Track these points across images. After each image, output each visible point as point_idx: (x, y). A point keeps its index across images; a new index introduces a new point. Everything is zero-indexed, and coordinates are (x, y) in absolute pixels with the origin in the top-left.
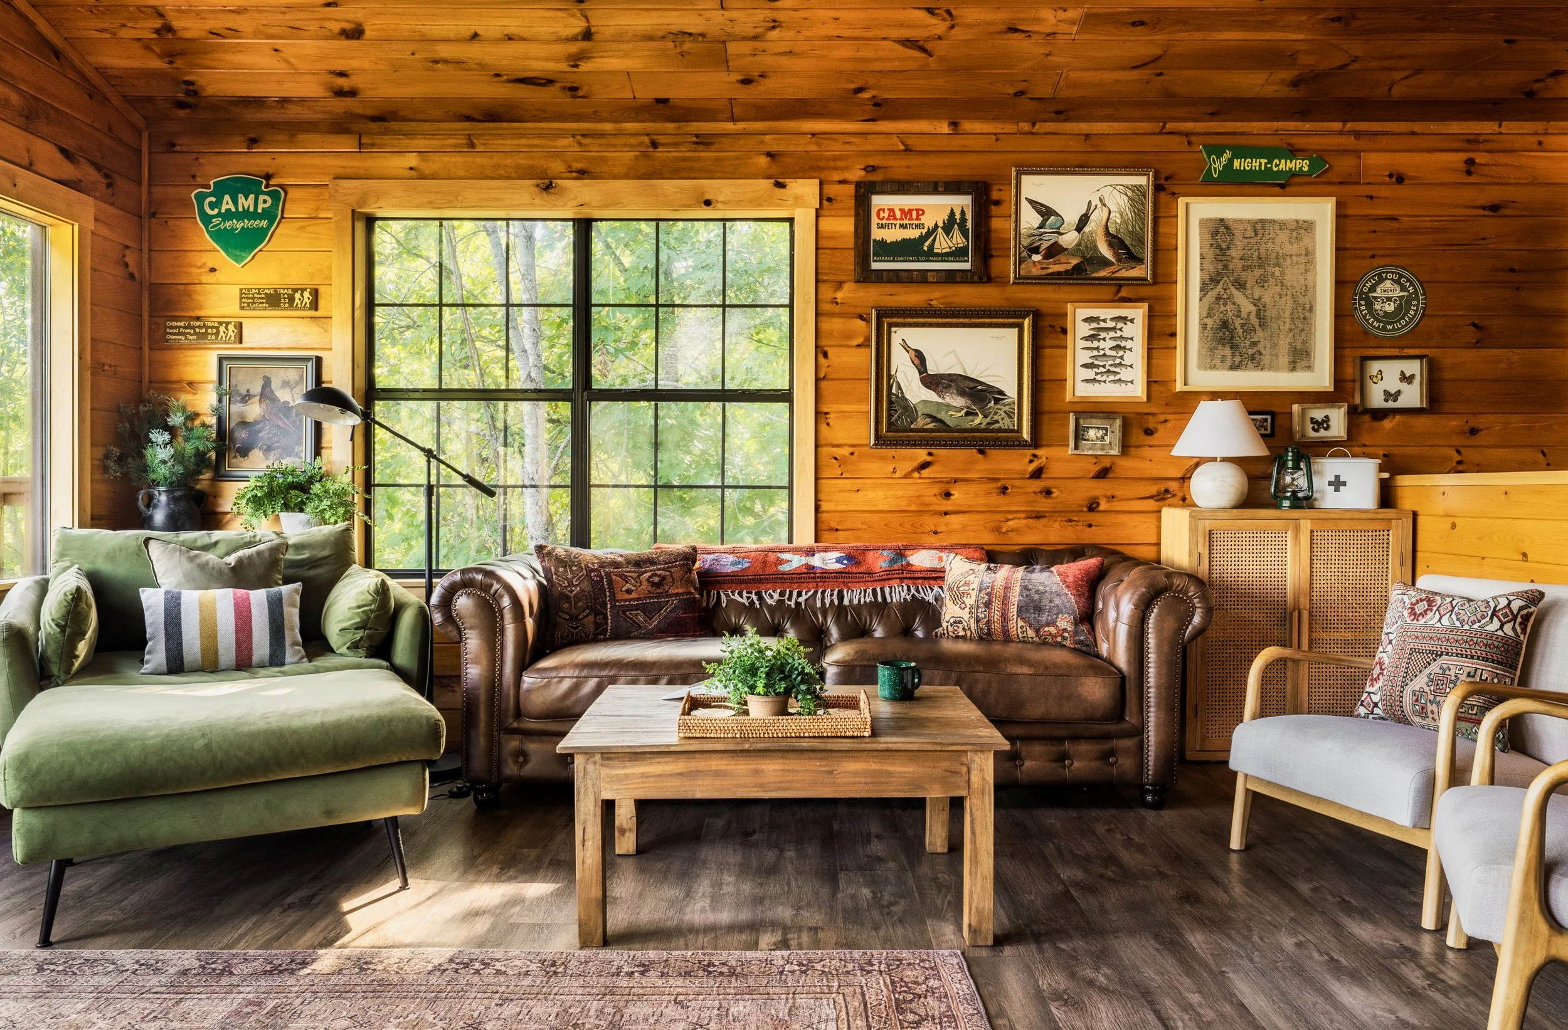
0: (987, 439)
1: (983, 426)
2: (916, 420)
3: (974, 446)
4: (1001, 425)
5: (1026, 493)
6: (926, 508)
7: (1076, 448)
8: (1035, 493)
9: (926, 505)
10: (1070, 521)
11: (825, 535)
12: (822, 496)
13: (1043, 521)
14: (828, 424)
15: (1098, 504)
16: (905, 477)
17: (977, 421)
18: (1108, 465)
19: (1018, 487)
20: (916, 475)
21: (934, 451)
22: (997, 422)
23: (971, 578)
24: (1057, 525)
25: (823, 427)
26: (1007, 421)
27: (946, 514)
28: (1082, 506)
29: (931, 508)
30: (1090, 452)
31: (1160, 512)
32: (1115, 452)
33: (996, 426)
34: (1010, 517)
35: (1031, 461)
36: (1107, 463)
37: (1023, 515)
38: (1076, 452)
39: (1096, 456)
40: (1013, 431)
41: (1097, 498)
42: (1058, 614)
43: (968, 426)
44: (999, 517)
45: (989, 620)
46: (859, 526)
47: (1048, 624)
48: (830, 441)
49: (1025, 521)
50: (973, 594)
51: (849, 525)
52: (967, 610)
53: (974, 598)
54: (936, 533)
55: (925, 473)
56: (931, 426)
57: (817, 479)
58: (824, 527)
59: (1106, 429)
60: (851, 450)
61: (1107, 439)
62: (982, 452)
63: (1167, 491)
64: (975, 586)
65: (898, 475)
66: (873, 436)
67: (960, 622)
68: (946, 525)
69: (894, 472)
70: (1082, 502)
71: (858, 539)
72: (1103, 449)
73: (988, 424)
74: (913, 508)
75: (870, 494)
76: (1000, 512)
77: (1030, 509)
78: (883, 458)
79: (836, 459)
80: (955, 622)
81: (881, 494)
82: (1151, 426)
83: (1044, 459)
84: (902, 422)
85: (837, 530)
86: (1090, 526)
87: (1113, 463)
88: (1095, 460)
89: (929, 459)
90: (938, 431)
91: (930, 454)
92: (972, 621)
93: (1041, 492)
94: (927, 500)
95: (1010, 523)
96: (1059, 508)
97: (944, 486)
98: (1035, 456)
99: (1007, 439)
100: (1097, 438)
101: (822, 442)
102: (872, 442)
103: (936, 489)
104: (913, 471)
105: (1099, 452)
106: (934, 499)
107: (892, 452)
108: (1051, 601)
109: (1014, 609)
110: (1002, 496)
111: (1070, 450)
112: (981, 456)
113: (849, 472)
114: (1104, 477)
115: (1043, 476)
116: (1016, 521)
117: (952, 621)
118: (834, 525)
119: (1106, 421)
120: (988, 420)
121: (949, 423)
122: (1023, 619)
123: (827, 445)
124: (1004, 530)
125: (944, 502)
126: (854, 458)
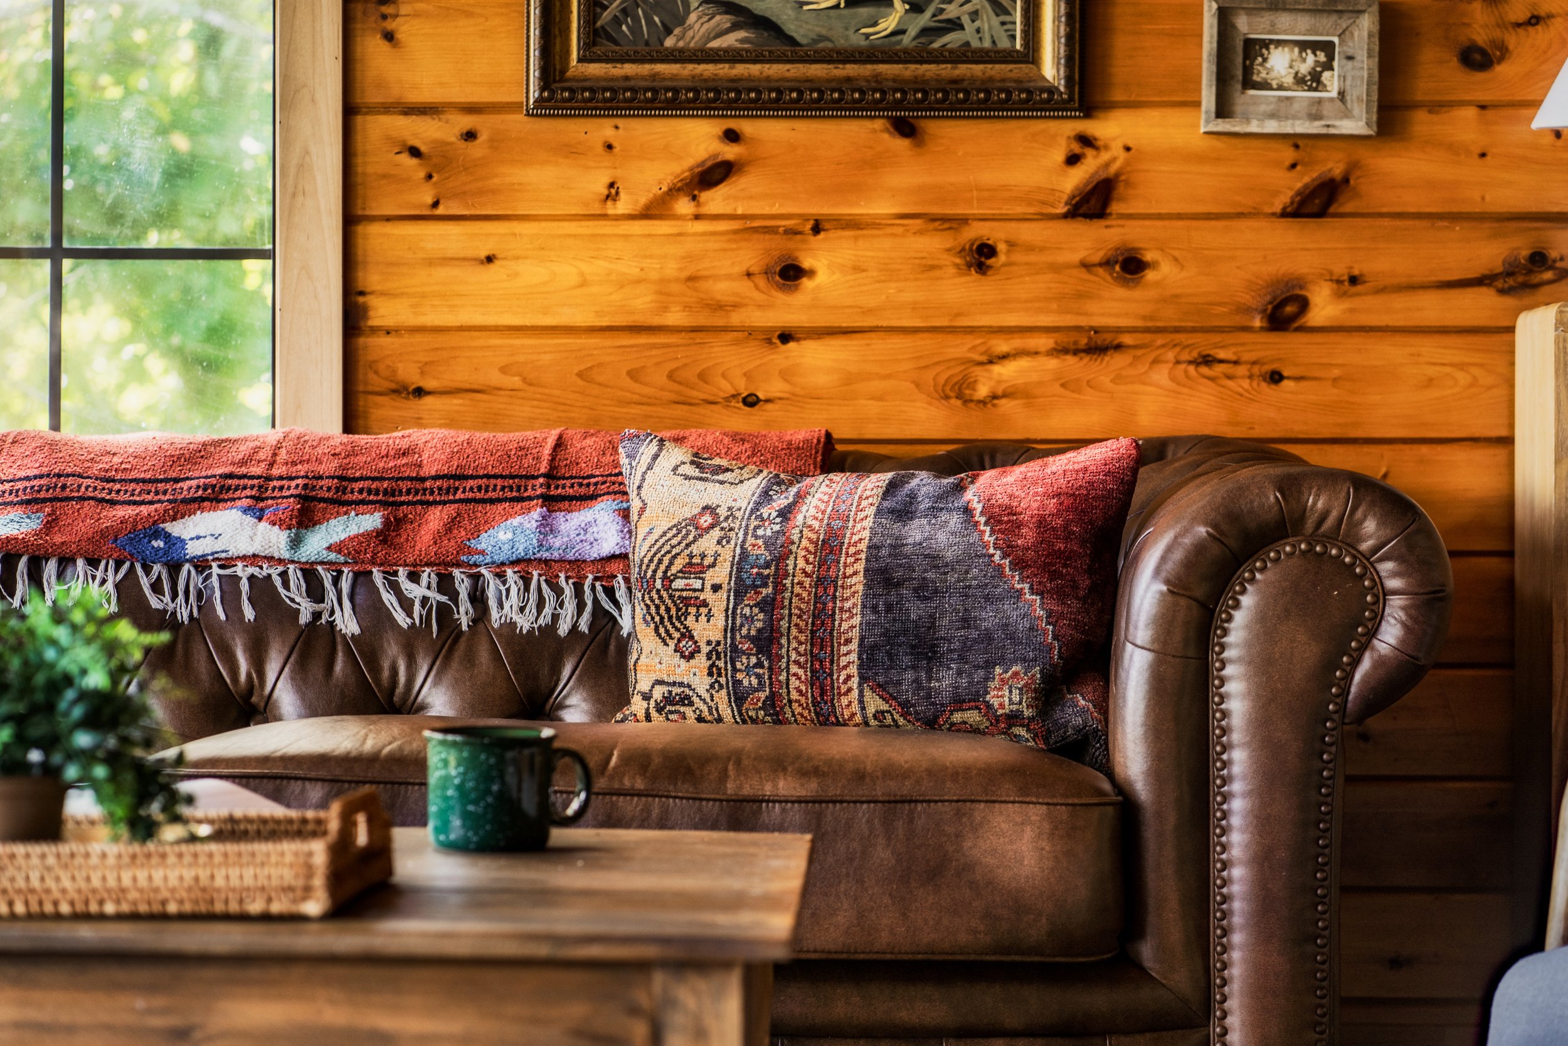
0: (921, 85)
1: (907, 40)
2: (681, 21)
3: (876, 106)
4: (968, 35)
5: (1055, 268)
6: (718, 321)
7: (1223, 110)
8: (1086, 265)
9: (719, 307)
10: (1207, 360)
11: (382, 408)
12: (370, 278)
13: (1116, 362)
14: (389, 37)
15: (1304, 304)
16: (647, 214)
17: (889, 23)
18: (1338, 171)
19: (1030, 248)
20: (684, 206)
21: (747, 127)
22: (955, 25)
23: (708, 544)
24: (1161, 375)
25: (372, 47)
26: (989, 22)
27: (786, 337)
28: (1247, 310)
29: (736, 319)
30: (1271, 127)
31: (1511, 330)
32: (1356, 125)
33: (952, 39)
34: (1002, 346)
35: (1073, 160)
36: (1333, 165)
37: (1044, 342)
38: (1223, 126)
39: (1295, 141)
40: (1008, 57)
41: (1300, 282)
42: (989, 665)
43: (856, 40)
44: (961, 348)
45: (773, 697)
46: (495, 378)
47: (959, 703)
48: (395, 93)
49: (1053, 363)
50: (718, 603)
51: (461, 375)
52: (701, 661)
53: (719, 621)
54: (751, 401)
55: (716, 200)
56: (731, 40)
57: (350, 220)
58: (376, 382)
59: (1328, 48)
60: (467, 122)
61: (1332, 81)
62: (905, 129)
63: (1539, 259)
64: (721, 574)
65: (622, 206)
66: (534, 74)
67: (685, 700)
68: (786, 375)
69: (612, 192)
70: (1247, 299)
71: (490, 422)
72: (1315, 117)
73: (925, 31)
74: (675, 317)
75: (532, 273)
76: (971, 330)
77: (1069, 320)
78: (572, 151)
79: (415, 152)
80: (669, 699)
81: (567, 271)
82: (1481, 36)
83: (1117, 150)
84: (636, 29)
85: (419, 392)
86: (1276, 377)
87: (1353, 167)
88: (1288, 155)
89: (730, 152)
90: (757, 58)
91: (732, 136)
92: (722, 697)
93: (1107, 263)
94: (722, 289)
95: (1007, 372)
96: (1169, 316)
97: (778, 245)
98: (1086, 141)
99: (986, 86)
100: (1300, 81)
101: (370, 95)
102: (534, 94)
103: (750, 255)
104: (674, 191)
105: (1302, 127)
106: (745, 288)
107: (603, 129)
108: (966, 622)
109: (850, 657)
110: (974, 275)
111: (1204, 120)
112: (902, 144)
113: (460, 195)
114: (1321, 213)
115: (1115, 208)
116: (1023, 363)
117: (658, 693)
118: (410, 374)
119: (1327, 21)
120: (925, 19)
121: (791, 28)
122: (881, 689)
123: (387, 108)
124: (983, 391)
125: (780, 297)
126: (476, 150)
